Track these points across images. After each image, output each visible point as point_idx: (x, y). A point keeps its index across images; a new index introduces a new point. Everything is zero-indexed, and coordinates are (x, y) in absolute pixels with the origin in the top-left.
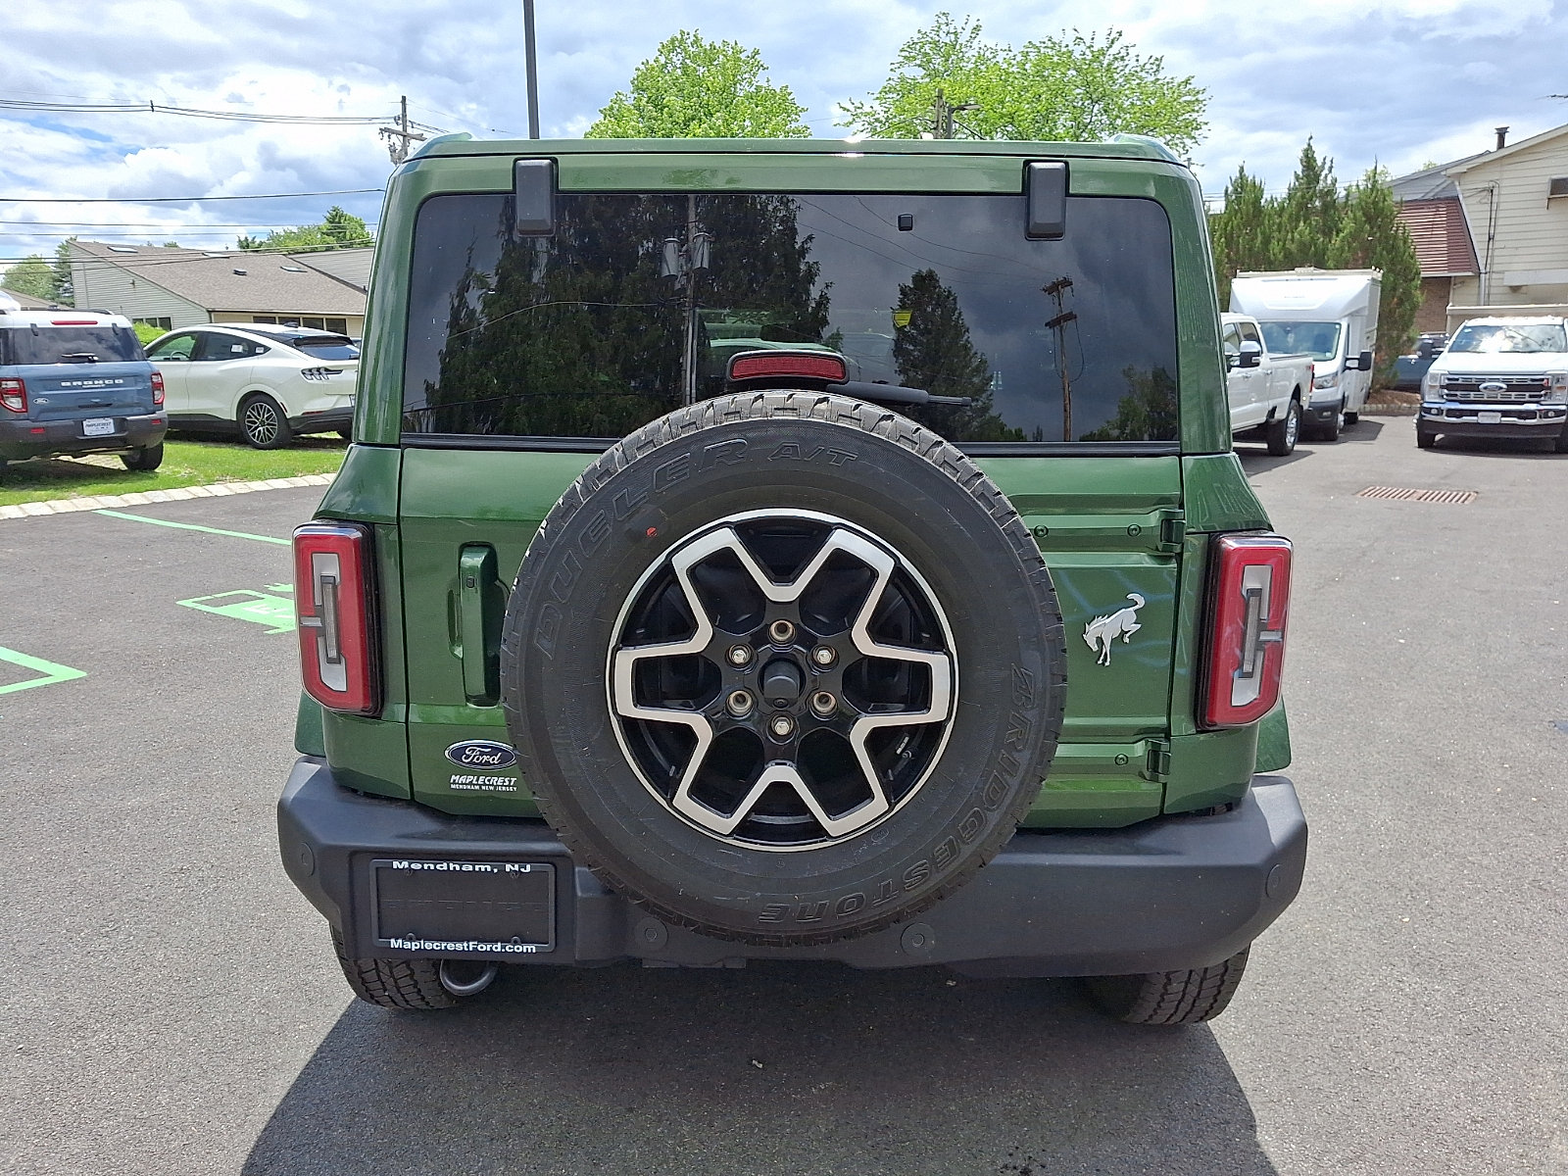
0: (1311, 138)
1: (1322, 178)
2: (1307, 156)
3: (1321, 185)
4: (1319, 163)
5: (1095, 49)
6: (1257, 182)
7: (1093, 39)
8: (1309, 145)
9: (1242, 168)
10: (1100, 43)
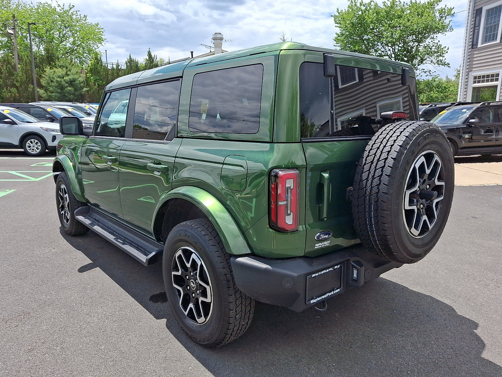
0: (149, 49)
1: (154, 61)
2: (149, 54)
3: (154, 63)
4: (153, 56)
5: (64, 10)
6: (137, 61)
7: (64, 6)
8: (149, 50)
9: (130, 56)
10: (66, 8)
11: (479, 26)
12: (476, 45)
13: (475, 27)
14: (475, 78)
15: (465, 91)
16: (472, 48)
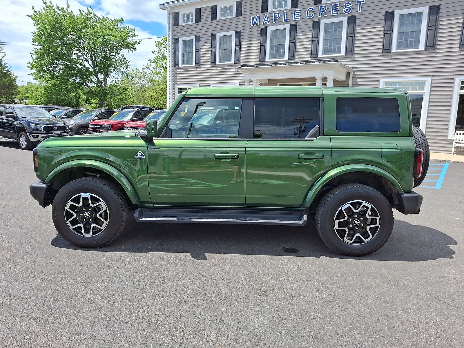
11: (178, 51)
12: (178, 65)
13: (175, 51)
14: (179, 89)
15: (173, 99)
16: (175, 66)
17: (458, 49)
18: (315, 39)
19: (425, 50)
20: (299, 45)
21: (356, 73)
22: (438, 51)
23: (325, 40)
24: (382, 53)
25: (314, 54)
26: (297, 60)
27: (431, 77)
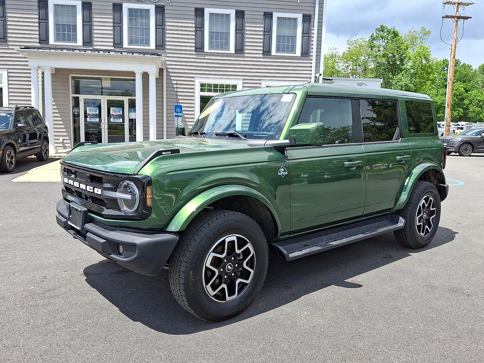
17: (262, 56)
18: (118, 24)
19: (236, 53)
20: (97, 29)
21: (169, 70)
22: (246, 55)
23: (130, 28)
24: (195, 51)
25: (118, 43)
26: (95, 47)
27: (242, 81)
